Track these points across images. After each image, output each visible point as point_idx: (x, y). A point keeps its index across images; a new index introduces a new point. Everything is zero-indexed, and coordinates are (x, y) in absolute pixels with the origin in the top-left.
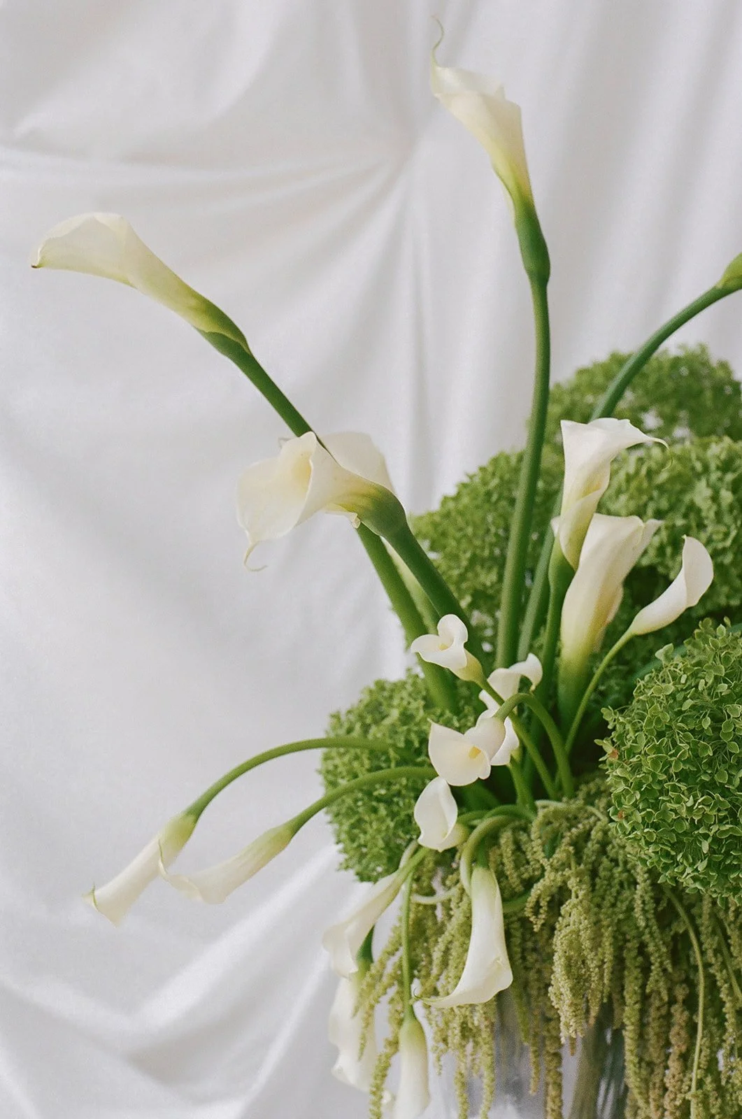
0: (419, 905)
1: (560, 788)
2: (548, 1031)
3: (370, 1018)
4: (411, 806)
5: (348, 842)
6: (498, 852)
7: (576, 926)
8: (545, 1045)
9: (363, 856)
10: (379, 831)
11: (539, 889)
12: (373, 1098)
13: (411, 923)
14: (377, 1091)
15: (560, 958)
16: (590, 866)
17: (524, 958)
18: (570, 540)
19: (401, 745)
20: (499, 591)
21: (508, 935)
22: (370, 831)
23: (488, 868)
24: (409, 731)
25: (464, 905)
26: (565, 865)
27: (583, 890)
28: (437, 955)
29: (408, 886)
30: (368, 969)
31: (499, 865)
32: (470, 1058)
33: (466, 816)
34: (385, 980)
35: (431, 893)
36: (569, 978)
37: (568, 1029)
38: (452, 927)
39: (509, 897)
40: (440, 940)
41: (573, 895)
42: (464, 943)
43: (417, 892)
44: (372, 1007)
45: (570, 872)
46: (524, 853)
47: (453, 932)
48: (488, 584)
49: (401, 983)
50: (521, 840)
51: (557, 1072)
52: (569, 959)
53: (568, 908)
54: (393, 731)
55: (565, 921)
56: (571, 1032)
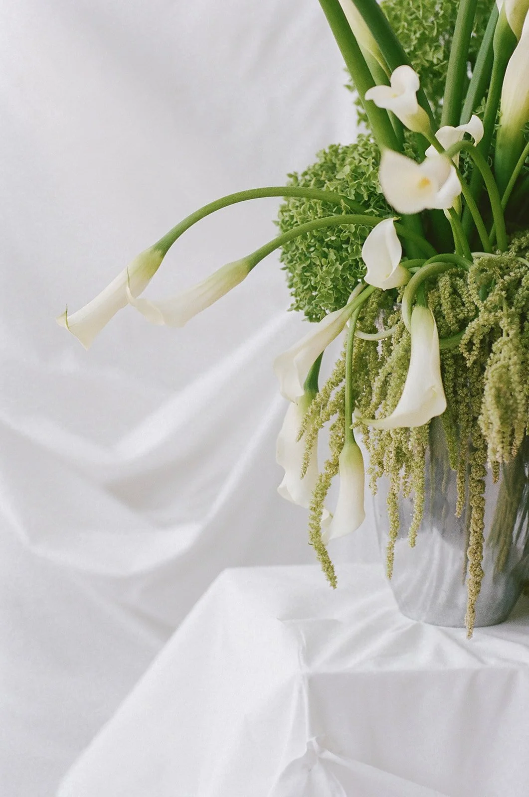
0: (362, 341)
1: (495, 243)
2: (474, 460)
3: (313, 441)
4: (358, 252)
5: (300, 285)
6: (436, 294)
7: (506, 361)
8: (470, 473)
9: (313, 298)
10: (328, 273)
11: (473, 328)
12: (313, 513)
13: (354, 357)
14: (317, 508)
15: (491, 388)
16: (520, 310)
17: (455, 393)
18: (515, 9)
19: (352, 197)
20: (445, 68)
21: (443, 370)
22: (320, 273)
23: (427, 307)
24: (359, 185)
25: (403, 341)
26: (497, 307)
27: (514, 330)
28: (376, 384)
29: (353, 324)
30: (314, 397)
31: (437, 306)
32: (402, 481)
33: (408, 262)
34: (329, 408)
35: (374, 331)
36: (498, 407)
37: (495, 454)
38: (392, 361)
39: (445, 335)
40: (380, 371)
41: (504, 334)
42: (402, 375)
43: (361, 330)
44: (316, 431)
45: (502, 313)
46: (460, 296)
47: (392, 365)
48: (435, 61)
49: (343, 411)
50: (457, 284)
51: (481, 497)
52: (498, 390)
53: (499, 345)
54: (345, 186)
55: (496, 357)
56: (497, 457)
